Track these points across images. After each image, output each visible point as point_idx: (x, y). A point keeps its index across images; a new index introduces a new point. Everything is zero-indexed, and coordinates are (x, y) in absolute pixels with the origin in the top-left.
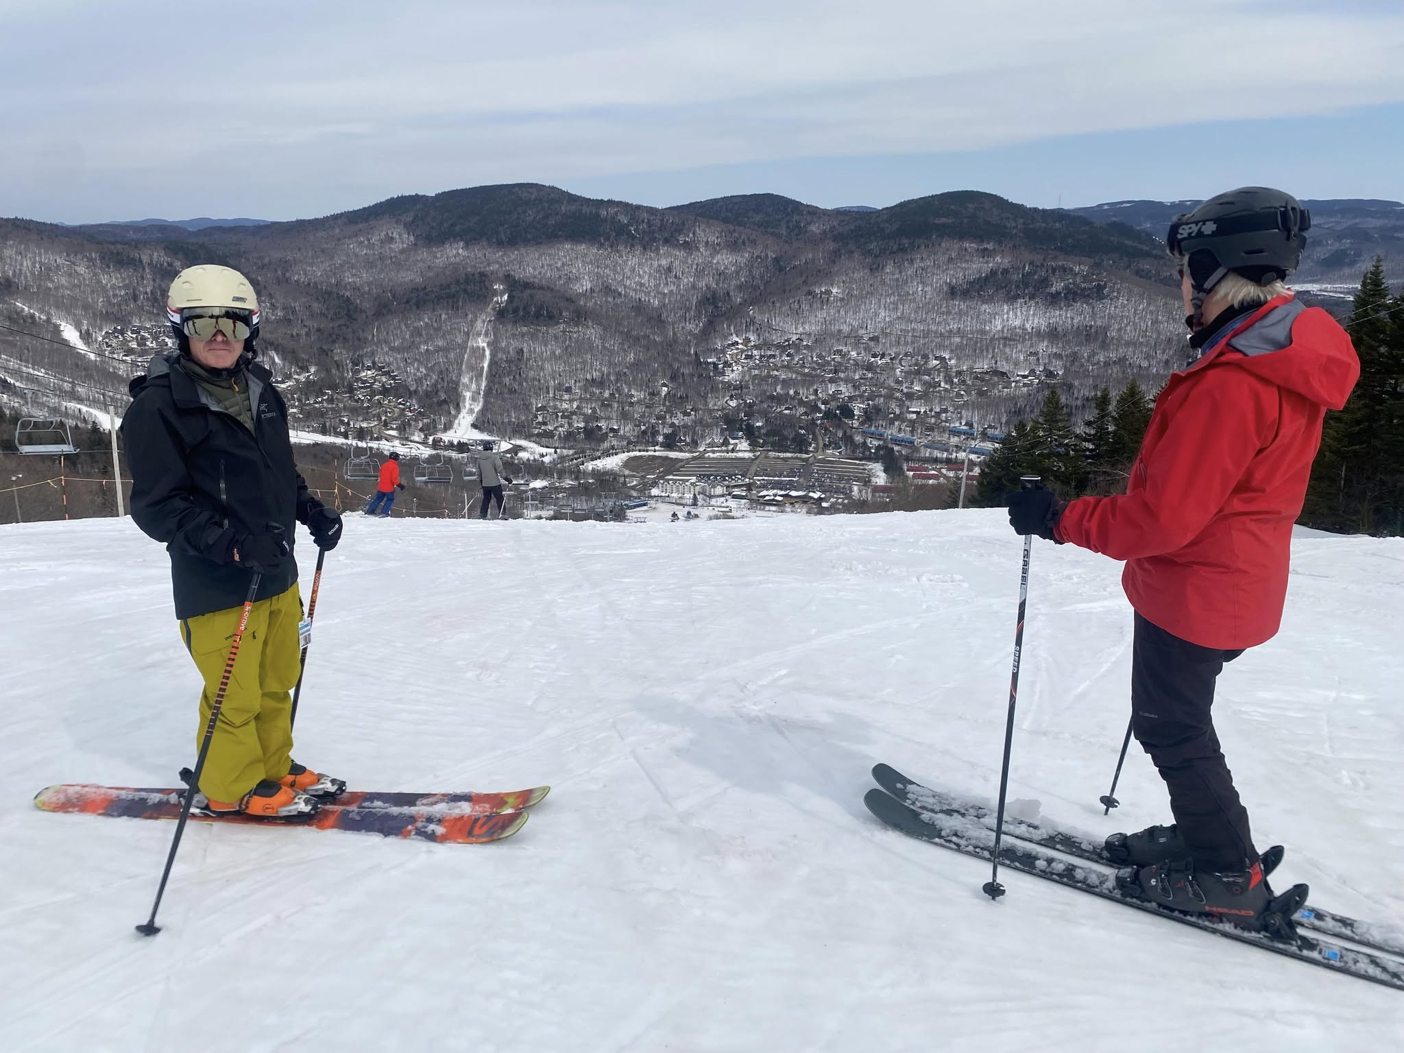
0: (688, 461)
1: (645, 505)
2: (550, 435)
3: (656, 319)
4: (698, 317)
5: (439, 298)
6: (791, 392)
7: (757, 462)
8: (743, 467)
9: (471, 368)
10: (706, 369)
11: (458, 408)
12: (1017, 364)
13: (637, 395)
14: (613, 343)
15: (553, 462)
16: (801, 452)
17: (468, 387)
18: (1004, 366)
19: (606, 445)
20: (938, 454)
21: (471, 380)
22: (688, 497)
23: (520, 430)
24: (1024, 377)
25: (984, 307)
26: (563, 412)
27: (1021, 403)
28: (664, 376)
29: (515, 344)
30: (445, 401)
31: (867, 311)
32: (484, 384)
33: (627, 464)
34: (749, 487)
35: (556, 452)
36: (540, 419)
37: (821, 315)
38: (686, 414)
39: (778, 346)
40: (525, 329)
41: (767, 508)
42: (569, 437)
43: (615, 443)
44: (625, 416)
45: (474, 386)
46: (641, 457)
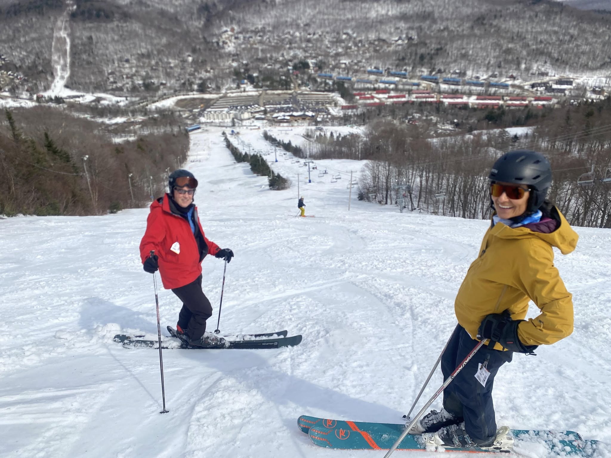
0: (217, 99)
1: (199, 128)
2: (121, 89)
3: (174, 19)
4: (199, 18)
5: (29, 9)
6: (269, 55)
7: (262, 97)
8: (255, 100)
9: (58, 50)
10: (213, 45)
11: (52, 75)
12: (391, 34)
13: (173, 62)
14: (151, 32)
15: (126, 106)
16: (286, 89)
17: (58, 63)
18: (384, 36)
19: (160, 93)
20: (368, 85)
21: (59, 58)
22: (228, 121)
23: (98, 87)
24: (396, 41)
25: (363, 5)
26: (127, 75)
27: (402, 54)
28: (188, 51)
29: (86, 34)
30: (42, 72)
31: (299, 10)
32: (68, 60)
33: (178, 103)
34: (265, 112)
35: (127, 99)
36: (112, 80)
37: (273, 13)
38: (207, 71)
39: (252, 31)
40: (91, 25)
41: (282, 124)
42: (134, 89)
43: (165, 91)
44: (168, 75)
45: (62, 62)
46: (185, 99)
